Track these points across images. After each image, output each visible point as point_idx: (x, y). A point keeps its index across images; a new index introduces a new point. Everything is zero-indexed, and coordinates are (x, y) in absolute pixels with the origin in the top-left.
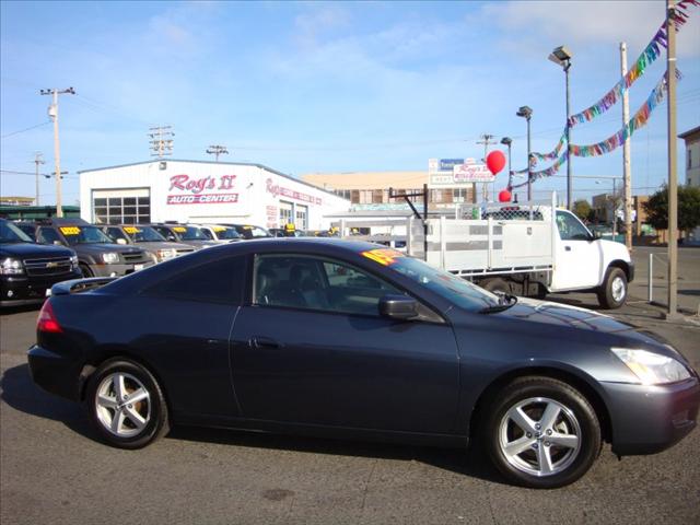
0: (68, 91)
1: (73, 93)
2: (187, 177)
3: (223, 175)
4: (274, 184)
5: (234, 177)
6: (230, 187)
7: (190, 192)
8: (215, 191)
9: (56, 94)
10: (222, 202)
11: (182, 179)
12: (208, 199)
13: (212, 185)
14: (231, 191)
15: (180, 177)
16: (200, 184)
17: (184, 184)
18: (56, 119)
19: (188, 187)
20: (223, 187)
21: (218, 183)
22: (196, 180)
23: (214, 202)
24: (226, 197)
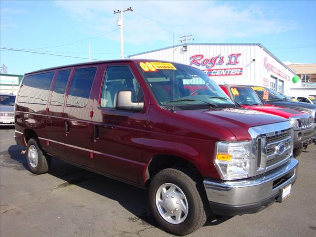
0: (128, 10)
1: (132, 11)
2: (202, 56)
3: (230, 54)
4: (268, 62)
5: (239, 55)
6: (236, 63)
7: (204, 68)
8: (224, 66)
9: (122, 12)
10: (229, 75)
11: (198, 58)
12: (218, 73)
13: (222, 61)
14: (237, 66)
15: (197, 56)
16: (213, 61)
17: (200, 62)
18: (122, 27)
19: (203, 64)
20: (230, 63)
21: (226, 60)
22: (209, 58)
23: (222, 75)
24: (232, 71)
